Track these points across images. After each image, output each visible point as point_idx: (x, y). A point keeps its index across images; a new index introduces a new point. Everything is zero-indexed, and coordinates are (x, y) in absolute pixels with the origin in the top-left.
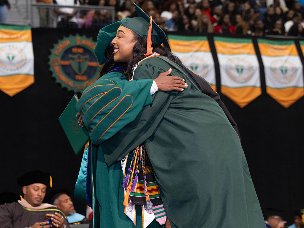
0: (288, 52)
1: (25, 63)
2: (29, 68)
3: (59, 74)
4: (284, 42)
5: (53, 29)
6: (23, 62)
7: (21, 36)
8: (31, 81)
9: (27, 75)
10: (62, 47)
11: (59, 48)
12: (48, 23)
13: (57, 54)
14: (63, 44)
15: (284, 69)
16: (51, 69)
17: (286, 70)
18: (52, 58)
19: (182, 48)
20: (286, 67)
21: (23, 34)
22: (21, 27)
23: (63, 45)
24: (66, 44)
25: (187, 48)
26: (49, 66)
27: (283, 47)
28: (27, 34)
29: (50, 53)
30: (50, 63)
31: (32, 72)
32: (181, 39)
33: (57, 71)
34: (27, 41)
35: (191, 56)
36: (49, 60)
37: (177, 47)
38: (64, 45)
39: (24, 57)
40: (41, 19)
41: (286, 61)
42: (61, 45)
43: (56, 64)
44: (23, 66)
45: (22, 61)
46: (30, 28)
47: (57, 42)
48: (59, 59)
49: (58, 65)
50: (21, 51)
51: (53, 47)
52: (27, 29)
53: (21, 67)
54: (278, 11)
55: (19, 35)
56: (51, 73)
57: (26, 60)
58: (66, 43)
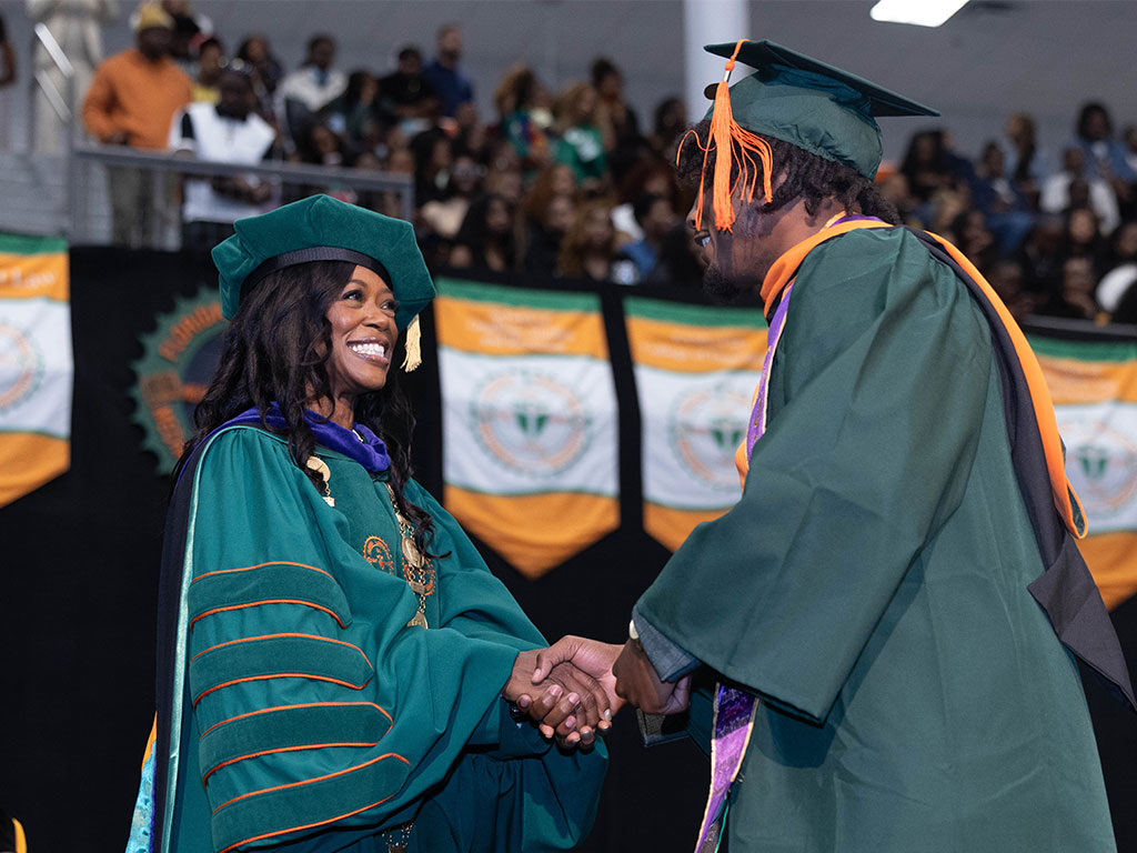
0: (1111, 387)
1: (37, 388)
2: (51, 409)
3: (174, 438)
4: (1100, 349)
5: (163, 255)
6: (28, 384)
7: (24, 277)
8: (56, 460)
9: (42, 435)
10: (193, 328)
11: (178, 331)
12: (145, 231)
13: (169, 354)
14: (195, 315)
15: (1093, 456)
16: (142, 416)
17: (1102, 464)
18: (146, 370)
19: (680, 354)
20: (1102, 451)
21: (37, 270)
22: (28, 241)
23: (198, 319)
24: (208, 318)
25: (700, 356)
26: (133, 405)
27: (1095, 367)
28: (53, 270)
29: (140, 352)
30: (139, 392)
31: (62, 426)
32: (680, 320)
33: (165, 427)
34: (51, 298)
35: (718, 388)
36: (133, 378)
37: (662, 350)
38: (201, 319)
39: (31, 364)
40: (117, 213)
41: (1104, 425)
42: (188, 323)
43: (165, 396)
44: (27, 397)
45: (25, 377)
46: (63, 244)
47: (170, 309)
48: (175, 376)
49: (174, 403)
50: (24, 336)
51: (152, 328)
52: (52, 249)
53: (16, 404)
54: (1081, 226)
55: (16, 272)
56: (140, 432)
57: (40, 374)
58: (209, 313)
